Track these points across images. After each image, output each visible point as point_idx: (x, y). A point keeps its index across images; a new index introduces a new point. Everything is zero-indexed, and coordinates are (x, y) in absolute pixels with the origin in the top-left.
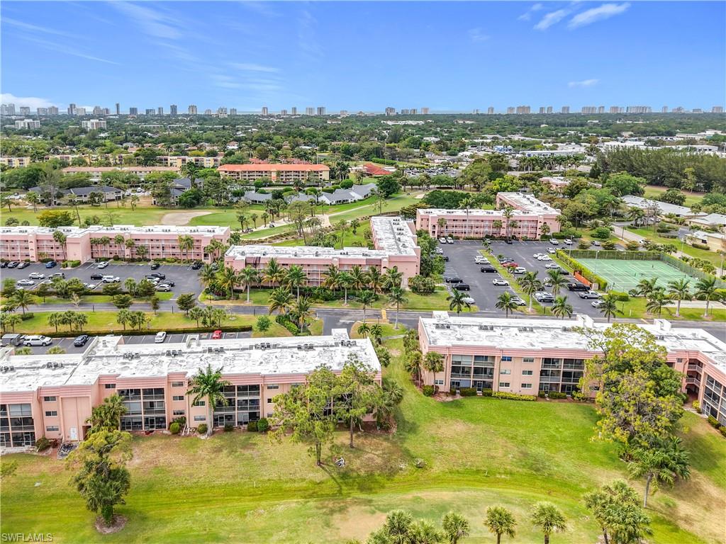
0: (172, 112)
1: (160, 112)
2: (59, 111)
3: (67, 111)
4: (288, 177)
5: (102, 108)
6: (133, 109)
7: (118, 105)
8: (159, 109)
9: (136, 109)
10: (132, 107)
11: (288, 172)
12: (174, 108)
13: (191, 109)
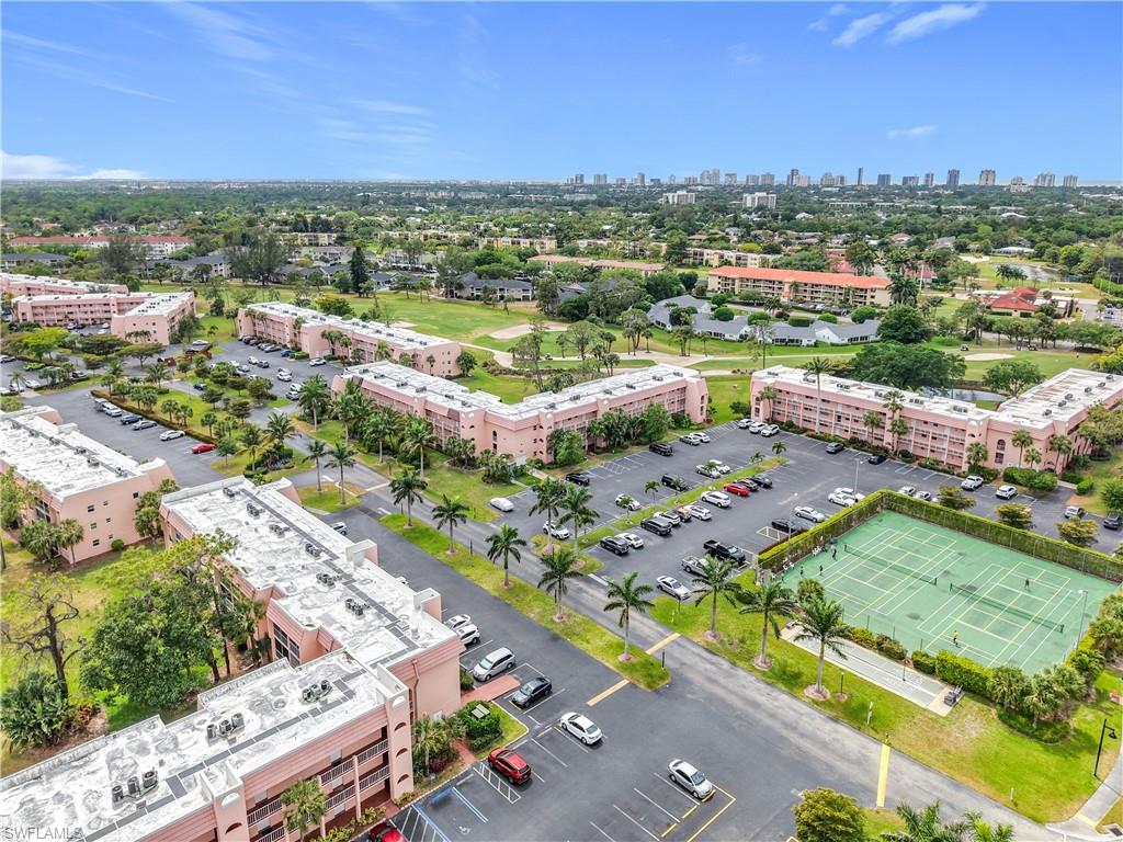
0: (949, 181)
1: (927, 181)
2: (776, 179)
3: (786, 180)
4: (815, 295)
5: (834, 176)
6: (884, 176)
7: (860, 170)
8: (928, 176)
9: (888, 176)
10: (883, 173)
11: (817, 286)
12: (954, 175)
13: (984, 176)
